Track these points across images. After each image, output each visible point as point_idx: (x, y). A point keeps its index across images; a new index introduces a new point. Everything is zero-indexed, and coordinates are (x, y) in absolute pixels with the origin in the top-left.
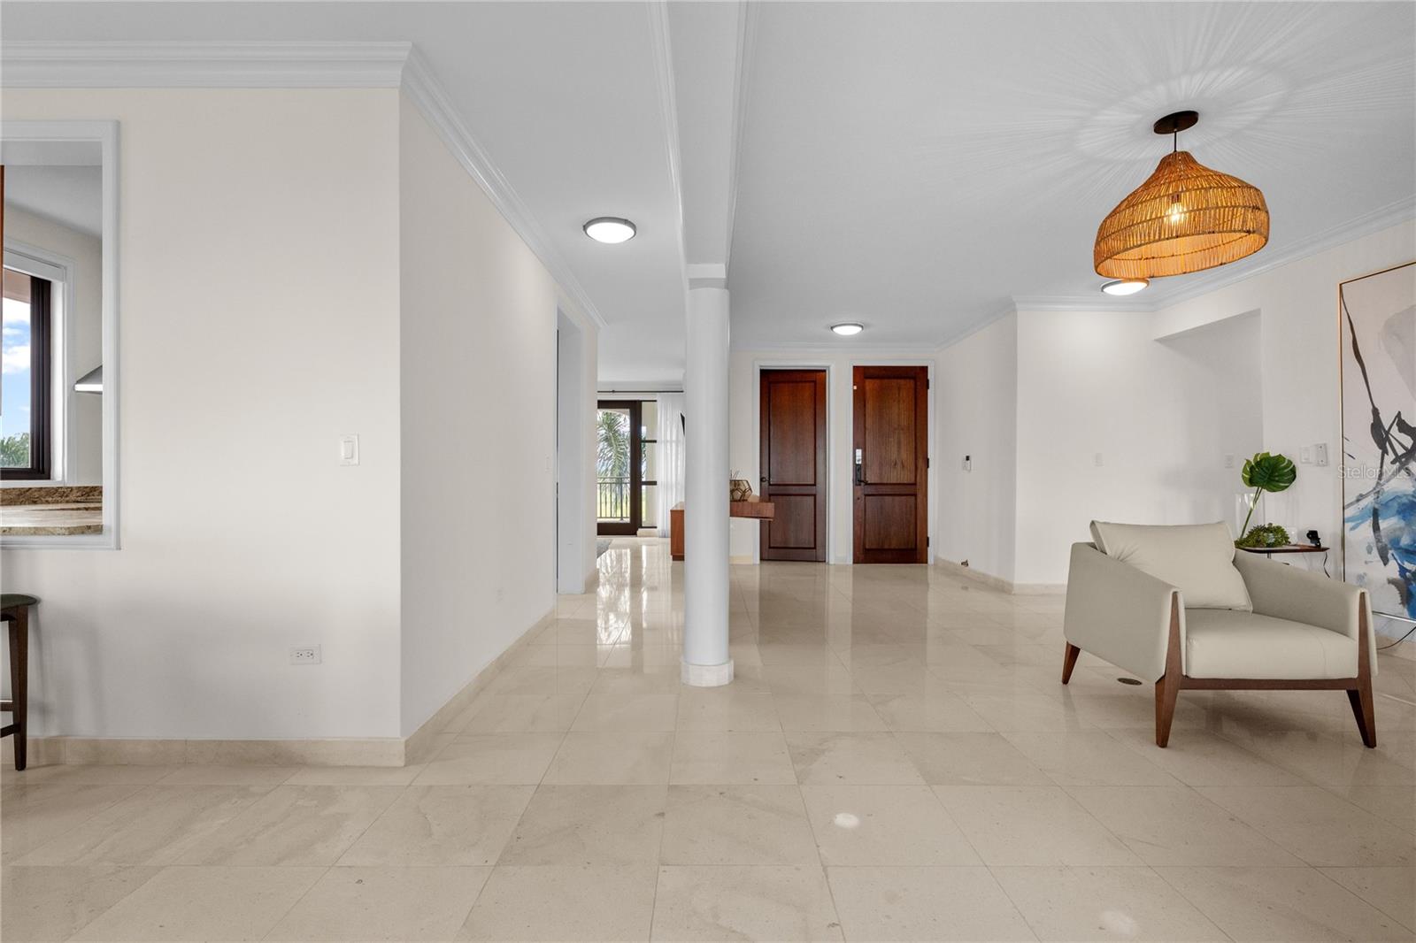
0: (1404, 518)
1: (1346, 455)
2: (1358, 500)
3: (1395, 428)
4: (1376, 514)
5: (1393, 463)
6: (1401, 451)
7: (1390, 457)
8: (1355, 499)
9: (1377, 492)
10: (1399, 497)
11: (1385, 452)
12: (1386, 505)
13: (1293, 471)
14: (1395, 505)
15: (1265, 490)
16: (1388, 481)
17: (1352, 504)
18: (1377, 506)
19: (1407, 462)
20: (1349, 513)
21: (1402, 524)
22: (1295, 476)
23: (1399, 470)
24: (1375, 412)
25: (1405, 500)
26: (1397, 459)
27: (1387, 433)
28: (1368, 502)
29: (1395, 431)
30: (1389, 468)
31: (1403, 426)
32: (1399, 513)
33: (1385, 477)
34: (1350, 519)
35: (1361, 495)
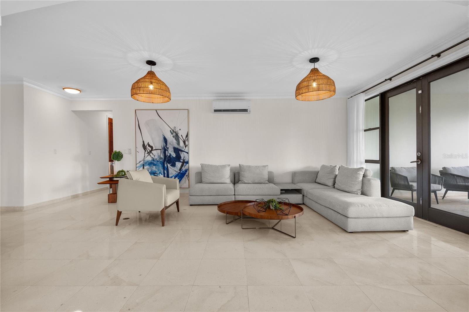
0: (149, 166)
1: (137, 152)
2: (140, 162)
3: (148, 146)
4: (143, 166)
5: (147, 153)
6: (149, 151)
7: (147, 152)
8: (139, 162)
9: (144, 160)
10: (148, 161)
11: (145, 151)
12: (146, 163)
13: (122, 155)
14: (148, 163)
15: (116, 161)
16: (146, 158)
17: (138, 163)
18: (144, 164)
19: (150, 153)
20: (137, 165)
21: (149, 167)
22: (122, 157)
23: (148, 155)
24: (143, 142)
25: (149, 162)
26: (148, 153)
27: (146, 147)
28: (142, 162)
29: (147, 146)
30: (146, 155)
31: (149, 146)
32: (148, 165)
33: (145, 157)
34: (138, 167)
35: (140, 161)
